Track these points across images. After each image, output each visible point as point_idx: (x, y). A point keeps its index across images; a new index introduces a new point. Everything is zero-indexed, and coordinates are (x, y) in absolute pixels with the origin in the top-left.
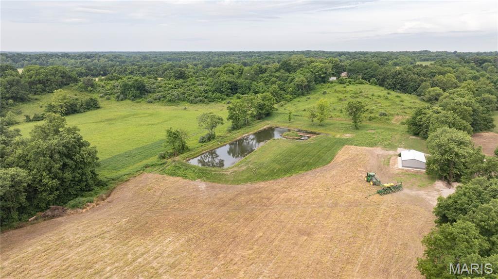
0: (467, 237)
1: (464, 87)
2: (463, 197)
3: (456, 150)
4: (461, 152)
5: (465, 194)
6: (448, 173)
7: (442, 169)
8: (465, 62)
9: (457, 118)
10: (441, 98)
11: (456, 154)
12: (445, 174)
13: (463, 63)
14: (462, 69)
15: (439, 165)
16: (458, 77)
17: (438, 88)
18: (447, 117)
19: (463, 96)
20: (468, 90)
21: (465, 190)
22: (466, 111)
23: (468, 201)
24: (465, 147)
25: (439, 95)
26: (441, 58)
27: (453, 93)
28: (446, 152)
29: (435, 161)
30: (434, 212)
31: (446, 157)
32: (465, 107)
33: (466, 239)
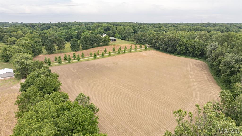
0: (34, 93)
1: (27, 37)
2: (31, 79)
3: (26, 62)
4: (28, 62)
5: (31, 78)
6: (26, 74)
7: (22, 73)
8: (26, 26)
9: (25, 49)
10: (16, 42)
11: (27, 64)
12: (24, 75)
13: (25, 27)
14: (25, 29)
15: (20, 71)
16: (23, 33)
17: (14, 38)
18: (20, 49)
19: (26, 40)
20: (29, 37)
21: (31, 76)
22: (28, 46)
23: (33, 80)
24: (30, 60)
25: (15, 41)
26: (15, 25)
27: (22, 39)
28: (21, 64)
29: (17, 70)
30: (20, 91)
31: (22, 66)
32: (28, 44)
33: (34, 94)
